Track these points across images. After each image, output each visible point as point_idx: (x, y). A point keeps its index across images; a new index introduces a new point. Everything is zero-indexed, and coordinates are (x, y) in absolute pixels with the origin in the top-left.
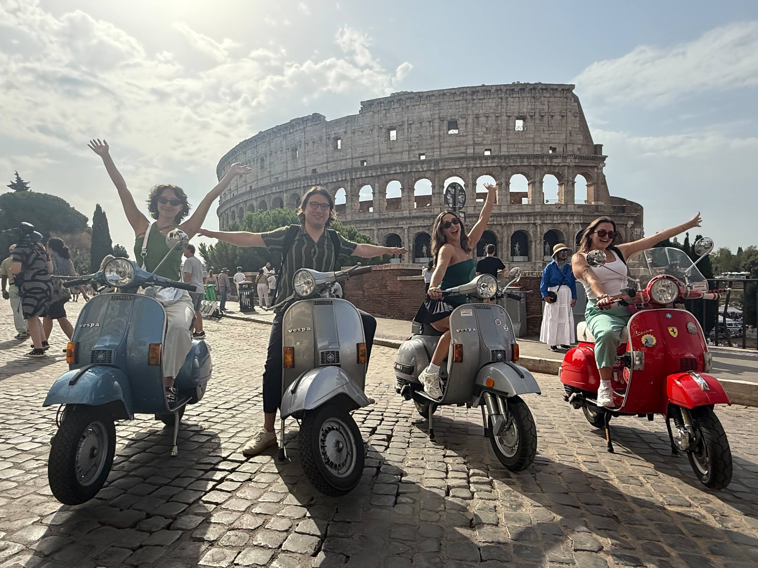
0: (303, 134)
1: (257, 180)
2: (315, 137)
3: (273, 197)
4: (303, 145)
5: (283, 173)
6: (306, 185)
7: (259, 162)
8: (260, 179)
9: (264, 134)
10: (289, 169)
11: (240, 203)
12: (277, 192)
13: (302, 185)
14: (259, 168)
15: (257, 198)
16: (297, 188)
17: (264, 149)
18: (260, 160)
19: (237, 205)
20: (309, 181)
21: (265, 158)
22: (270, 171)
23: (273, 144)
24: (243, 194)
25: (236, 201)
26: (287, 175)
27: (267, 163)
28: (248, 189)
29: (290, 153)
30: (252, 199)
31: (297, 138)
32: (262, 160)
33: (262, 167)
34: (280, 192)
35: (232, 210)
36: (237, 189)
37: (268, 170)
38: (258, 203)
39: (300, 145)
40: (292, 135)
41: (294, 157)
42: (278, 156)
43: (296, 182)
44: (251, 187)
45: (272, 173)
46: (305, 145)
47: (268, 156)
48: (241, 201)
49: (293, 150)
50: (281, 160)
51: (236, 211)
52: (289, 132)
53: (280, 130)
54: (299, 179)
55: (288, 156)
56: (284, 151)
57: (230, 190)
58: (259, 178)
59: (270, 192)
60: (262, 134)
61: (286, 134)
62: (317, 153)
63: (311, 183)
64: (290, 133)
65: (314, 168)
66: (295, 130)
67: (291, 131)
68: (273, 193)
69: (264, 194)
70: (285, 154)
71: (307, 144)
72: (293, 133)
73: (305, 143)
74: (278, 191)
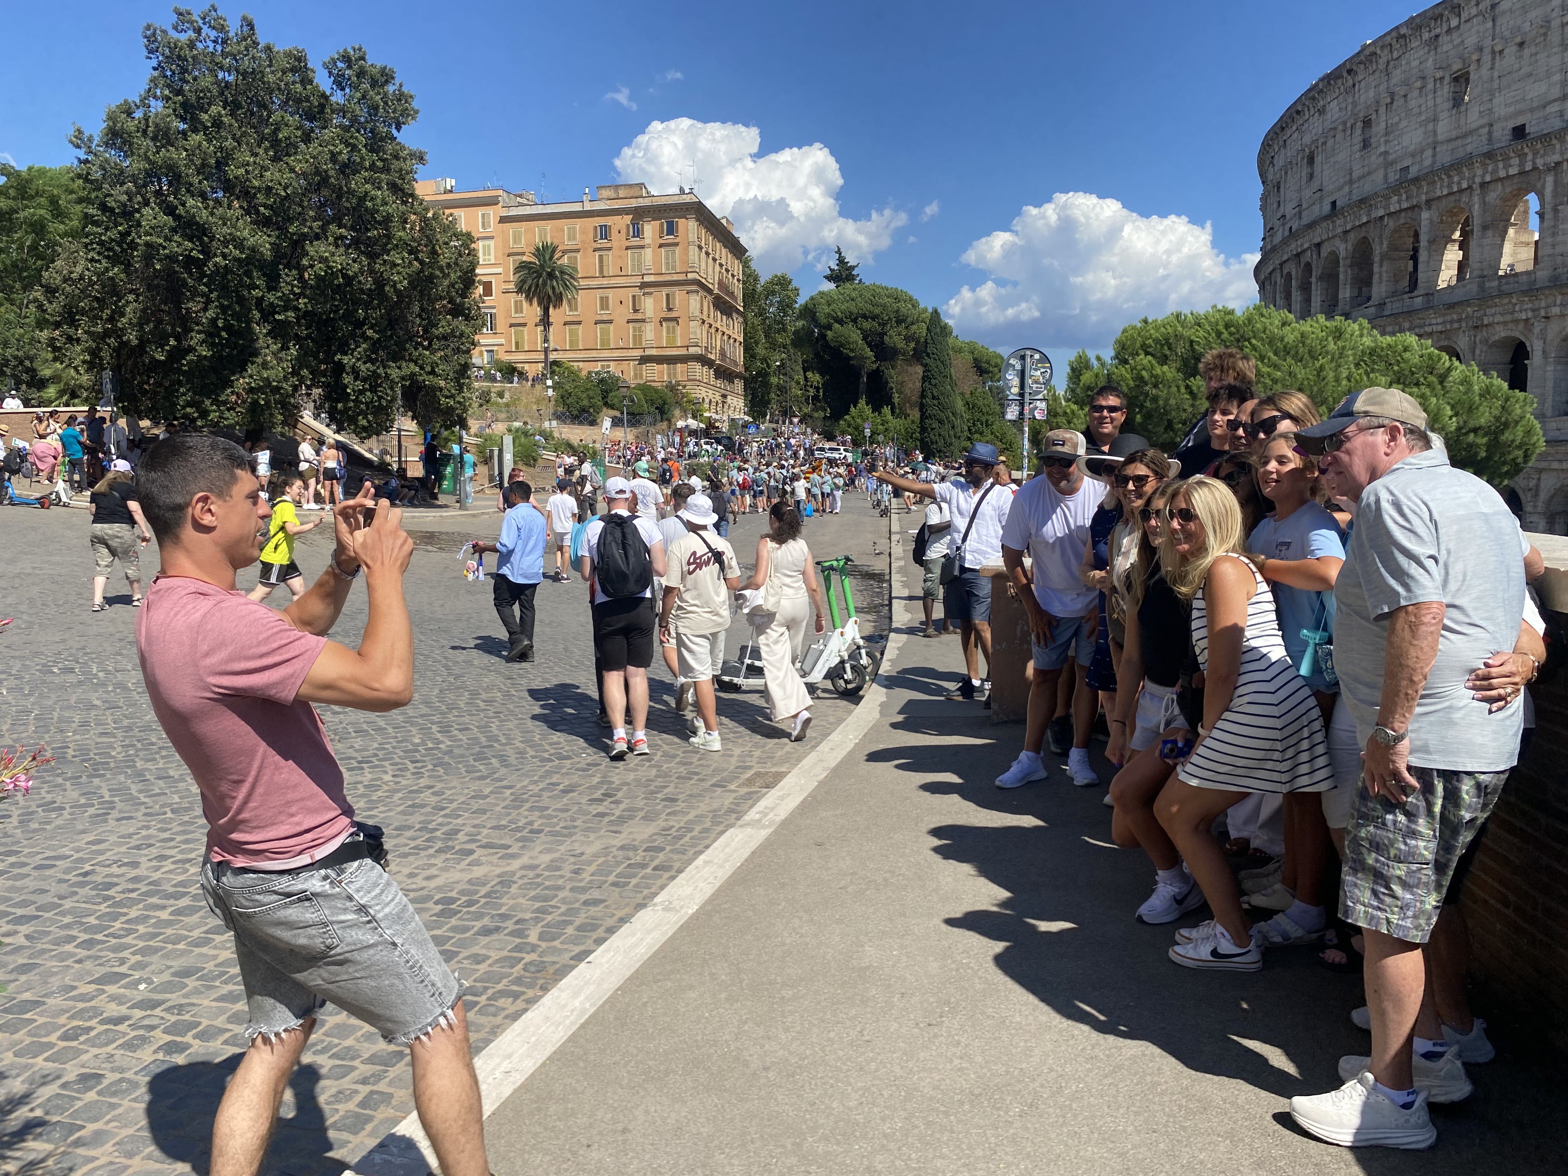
0: (1490, 24)
1: (1351, 182)
2: (1527, 27)
3: (1391, 223)
4: (1487, 58)
5: (1422, 151)
6: (1488, 178)
7: (1359, 132)
8: (1360, 179)
9: (1372, 49)
10: (1440, 138)
11: (1304, 251)
12: (1401, 211)
13: (1478, 180)
14: (1357, 147)
15: (1346, 232)
16: (1461, 191)
17: (1371, 93)
18: (1360, 125)
19: (1298, 255)
20: (1501, 165)
21: (1374, 117)
22: (1386, 153)
23: (1398, 71)
24: (1311, 225)
25: (1294, 247)
26: (1434, 156)
27: (1379, 128)
28: (1327, 208)
29: (1446, 90)
30: (1334, 237)
31: (1471, 41)
32: (1367, 123)
33: (1366, 144)
34: (1412, 208)
35: (1285, 271)
36: (1300, 213)
37: (1382, 149)
38: (1350, 247)
39: (1478, 60)
40: (1455, 35)
41: (1457, 102)
42: (1413, 103)
43: (1460, 173)
44: (1334, 203)
45: (1391, 158)
46: (1493, 59)
47: (1382, 110)
48: (1306, 246)
49: (1456, 80)
50: (1420, 114)
51: (1293, 273)
52: (1445, 28)
53: (1420, 27)
54: (1468, 161)
55: (1439, 100)
56: (1430, 86)
57: (1284, 216)
58: (1355, 175)
59: (1381, 213)
60: (1367, 52)
61: (1437, 36)
62: (1530, 75)
63: (1506, 168)
64: (1449, 31)
65: (1519, 122)
66: (1464, 15)
67: (1454, 22)
68: (1390, 215)
69: (1365, 220)
70: (1430, 96)
71: (1501, 52)
72: (1458, 27)
73: (1493, 52)
74: (1405, 205)
